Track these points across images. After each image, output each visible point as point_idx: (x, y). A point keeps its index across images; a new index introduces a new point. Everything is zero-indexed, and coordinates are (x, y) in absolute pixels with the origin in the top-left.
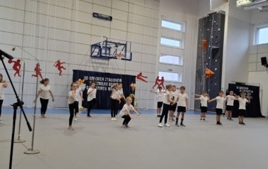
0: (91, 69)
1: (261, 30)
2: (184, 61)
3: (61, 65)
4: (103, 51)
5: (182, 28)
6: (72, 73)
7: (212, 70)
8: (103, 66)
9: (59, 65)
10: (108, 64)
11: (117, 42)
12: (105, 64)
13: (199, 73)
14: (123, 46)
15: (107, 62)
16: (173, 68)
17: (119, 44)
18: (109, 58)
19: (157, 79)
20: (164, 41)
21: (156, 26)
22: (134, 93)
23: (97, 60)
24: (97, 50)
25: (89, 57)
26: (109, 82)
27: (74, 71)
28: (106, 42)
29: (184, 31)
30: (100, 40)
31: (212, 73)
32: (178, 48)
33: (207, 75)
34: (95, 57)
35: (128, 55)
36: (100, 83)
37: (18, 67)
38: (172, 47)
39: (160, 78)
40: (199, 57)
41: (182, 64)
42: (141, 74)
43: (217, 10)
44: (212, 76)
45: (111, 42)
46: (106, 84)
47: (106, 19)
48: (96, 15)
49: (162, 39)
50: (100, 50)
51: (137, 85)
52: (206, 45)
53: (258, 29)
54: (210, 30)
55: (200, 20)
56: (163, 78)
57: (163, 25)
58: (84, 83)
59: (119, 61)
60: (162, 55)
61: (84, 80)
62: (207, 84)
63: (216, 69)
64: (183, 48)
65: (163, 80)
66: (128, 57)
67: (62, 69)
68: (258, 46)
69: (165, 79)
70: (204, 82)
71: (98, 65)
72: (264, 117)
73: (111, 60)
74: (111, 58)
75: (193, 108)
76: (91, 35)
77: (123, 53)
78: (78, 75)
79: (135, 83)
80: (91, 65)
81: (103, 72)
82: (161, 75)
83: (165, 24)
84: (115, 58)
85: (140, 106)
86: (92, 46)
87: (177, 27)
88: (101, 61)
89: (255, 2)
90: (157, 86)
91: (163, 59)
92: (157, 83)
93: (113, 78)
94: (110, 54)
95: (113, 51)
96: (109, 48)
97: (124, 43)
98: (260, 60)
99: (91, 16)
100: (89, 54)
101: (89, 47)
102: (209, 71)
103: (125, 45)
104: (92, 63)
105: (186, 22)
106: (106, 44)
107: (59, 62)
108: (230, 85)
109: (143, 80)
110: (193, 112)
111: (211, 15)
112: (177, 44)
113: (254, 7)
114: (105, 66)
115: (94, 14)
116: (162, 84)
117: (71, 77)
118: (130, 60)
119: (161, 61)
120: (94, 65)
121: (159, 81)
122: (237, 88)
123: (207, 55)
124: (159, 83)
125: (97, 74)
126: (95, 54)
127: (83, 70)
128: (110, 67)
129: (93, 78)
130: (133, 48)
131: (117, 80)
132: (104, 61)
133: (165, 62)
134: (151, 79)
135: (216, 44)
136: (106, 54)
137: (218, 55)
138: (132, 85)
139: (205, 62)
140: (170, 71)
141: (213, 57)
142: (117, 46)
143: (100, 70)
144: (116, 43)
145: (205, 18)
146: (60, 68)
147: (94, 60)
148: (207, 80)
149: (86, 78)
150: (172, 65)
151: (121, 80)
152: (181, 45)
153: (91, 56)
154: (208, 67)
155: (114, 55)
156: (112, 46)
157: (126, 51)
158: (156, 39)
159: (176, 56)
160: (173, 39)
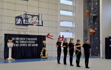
0: (16, 33)
2: (75, 24)
4: (24, 21)
5: (73, 4)
6: (4, 36)
7: (94, 30)
8: (24, 30)
10: (27, 29)
13: (85, 32)
14: (37, 17)
16: (69, 29)
17: (34, 15)
18: (27, 25)
19: (60, 37)
20: (62, 13)
21: (57, 3)
22: (45, 47)
23: (20, 27)
24: (20, 20)
25: (14, 25)
26: (28, 41)
28: (26, 14)
29: (74, 6)
31: (94, 31)
32: (71, 17)
33: (91, 33)
34: (18, 25)
35: (40, 22)
36: (22, 42)
38: (68, 16)
39: (61, 36)
40: (84, 22)
41: (74, 27)
42: (49, 34)
44: (94, 33)
45: (29, 15)
46: (26, 42)
49: (61, 11)
50: (23, 20)
51: (47, 42)
52: (89, 14)
54: (91, 4)
56: (63, 36)
57: (61, 2)
58: (12, 42)
59: (35, 27)
60: (61, 21)
61: (12, 40)
62: (91, 39)
63: (96, 29)
64: (74, 16)
66: (40, 24)
69: (64, 37)
70: (89, 37)
71: (21, 30)
73: (29, 26)
74: (29, 25)
76: (15, 10)
77: (37, 21)
78: (8, 37)
79: (45, 40)
80: (16, 30)
81: (24, 34)
82: (62, 34)
84: (32, 25)
85: (49, 55)
86: (16, 17)
88: (22, 27)
91: (63, 24)
93: (31, 38)
94: (28, 23)
95: (30, 20)
96: (28, 19)
97: (38, 15)
100: (14, 23)
101: (14, 18)
102: (92, 31)
103: (38, 16)
104: (17, 28)
106: (26, 16)
108: (106, 38)
112: (70, 14)
114: (26, 30)
116: (63, 40)
117: (4, 38)
118: (42, 26)
119: (61, 25)
120: (18, 30)
121: (61, 38)
123: (90, 20)
125: (20, 36)
126: (18, 23)
127: (11, 33)
129: (18, 39)
130: (44, 18)
131: (34, 39)
132: (24, 27)
134: (56, 37)
135: (95, 13)
136: (26, 22)
137: (97, 20)
138: (44, 42)
139: (89, 25)
140: (67, 31)
141: (94, 21)
142: (33, 17)
143: (22, 33)
144: (32, 15)
147: (18, 27)
148: (91, 36)
149: (13, 39)
150: (68, 27)
151: (36, 39)
152: (73, 15)
153: (16, 24)
154: (91, 27)
155: (31, 23)
156: (29, 17)
157: (39, 20)
158: (57, 11)
159: (70, 22)
160: (68, 11)
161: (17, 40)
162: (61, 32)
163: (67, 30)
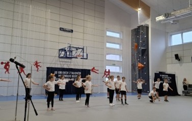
0: (59, 66)
1: (173, 36)
2: (123, 58)
3: (38, 64)
4: (68, 53)
5: (120, 36)
7: (143, 64)
8: (67, 63)
9: (37, 64)
10: (71, 62)
11: (77, 47)
12: (68, 62)
13: (134, 66)
14: (81, 50)
15: (70, 60)
16: (116, 63)
17: (79, 48)
18: (71, 58)
19: (105, 71)
21: (103, 35)
23: (63, 60)
24: (63, 53)
25: (57, 58)
26: (72, 75)
27: (47, 68)
28: (70, 47)
29: (122, 38)
30: (65, 46)
31: (143, 66)
32: (118, 50)
33: (140, 67)
34: (62, 57)
35: (85, 55)
37: (8, 67)
38: (114, 49)
39: (107, 71)
40: (133, 55)
41: (121, 60)
42: (94, 68)
43: (143, 24)
44: (143, 68)
45: (73, 47)
46: (70, 76)
47: (69, 31)
48: (62, 29)
49: (107, 44)
50: (66, 53)
51: (92, 76)
52: (137, 47)
53: (171, 35)
54: (139, 37)
55: (132, 30)
56: (109, 70)
57: (107, 35)
59: (79, 60)
60: (108, 54)
61: (54, 74)
62: (139, 74)
63: (145, 63)
64: (122, 49)
65: (109, 72)
66: (85, 57)
67: (39, 67)
68: (172, 46)
70: (137, 72)
71: (64, 63)
72: (180, 95)
73: (73, 59)
75: (131, 91)
76: (59, 43)
77: (82, 54)
78: (50, 70)
79: (90, 74)
80: (59, 63)
81: (68, 68)
82: (108, 68)
83: (109, 34)
84: (76, 58)
85: (94, 91)
86: (60, 50)
87: (117, 35)
88: (66, 60)
89: (168, 18)
90: (105, 76)
91: (109, 57)
92: (105, 74)
93: (75, 72)
94: (72, 55)
95: (74, 53)
96: (72, 51)
97: (82, 47)
98: (174, 56)
99: (59, 30)
100: (58, 55)
101: (58, 51)
102: (140, 65)
103: (83, 49)
104: (60, 62)
105: (123, 32)
106: (70, 49)
107: (36, 62)
108: (155, 74)
109: (96, 72)
110: (131, 94)
111: (139, 27)
112: (117, 46)
113: (167, 21)
114: (69, 64)
115: (60, 28)
116: (109, 74)
117: (45, 72)
118: (87, 59)
119: (107, 58)
120: (61, 63)
121: (107, 72)
122: (161, 75)
123: (138, 53)
124: (107, 74)
125: (63, 70)
126: (62, 55)
127: (53, 67)
128: (72, 64)
129: (61, 72)
130: (88, 51)
131: (77, 73)
132: (68, 60)
133: (110, 59)
134: (101, 71)
135: (144, 46)
136: (69, 55)
137: (146, 53)
139: (137, 59)
140: (114, 65)
141: (143, 55)
142: (77, 50)
143: (65, 67)
145: (135, 29)
146: (37, 66)
147: (61, 60)
148: (139, 71)
149: (56, 72)
150: (115, 61)
151: (80, 73)
152: (120, 47)
153: (59, 57)
154: (139, 61)
155: (75, 56)
156: (73, 49)
157: (83, 52)
158: (103, 43)
159: (117, 55)
160: (115, 43)
161: (60, 74)
162: (107, 66)
163: (113, 63)
